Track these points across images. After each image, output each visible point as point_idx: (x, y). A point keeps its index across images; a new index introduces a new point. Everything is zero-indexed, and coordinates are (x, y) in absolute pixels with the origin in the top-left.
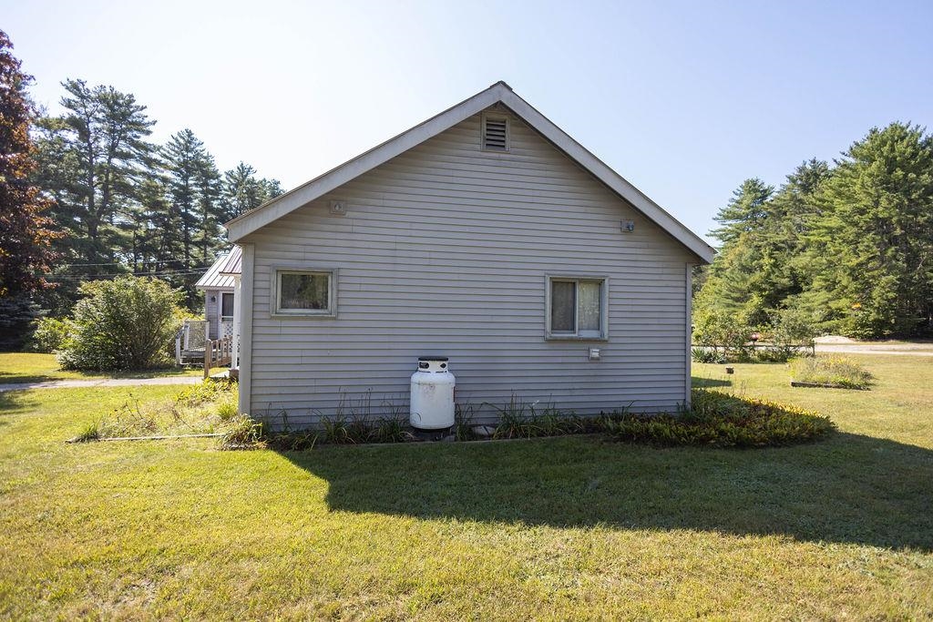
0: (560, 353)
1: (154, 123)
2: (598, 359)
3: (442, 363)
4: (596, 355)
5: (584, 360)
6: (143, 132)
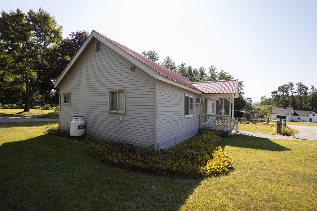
0: (112, 118)
1: (159, 57)
2: (122, 121)
3: (76, 118)
4: (121, 119)
5: (118, 121)
6: (156, 60)
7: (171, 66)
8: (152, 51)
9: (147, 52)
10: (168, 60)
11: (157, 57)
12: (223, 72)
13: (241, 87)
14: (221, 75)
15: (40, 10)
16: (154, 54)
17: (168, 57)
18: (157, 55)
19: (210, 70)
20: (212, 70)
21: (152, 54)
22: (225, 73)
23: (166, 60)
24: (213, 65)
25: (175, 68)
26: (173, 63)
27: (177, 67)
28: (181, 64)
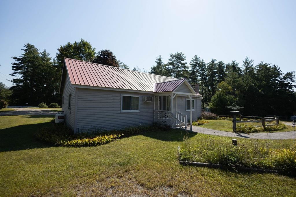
7: (199, 64)
8: (179, 53)
9: (174, 54)
10: (196, 58)
11: (183, 58)
12: (264, 64)
13: (291, 78)
14: (260, 67)
16: (181, 55)
17: (196, 56)
18: (184, 56)
19: (244, 64)
20: (247, 63)
21: (179, 55)
22: (266, 64)
23: (194, 59)
24: (247, 57)
25: (205, 65)
26: (202, 61)
27: (206, 64)
28: (211, 61)
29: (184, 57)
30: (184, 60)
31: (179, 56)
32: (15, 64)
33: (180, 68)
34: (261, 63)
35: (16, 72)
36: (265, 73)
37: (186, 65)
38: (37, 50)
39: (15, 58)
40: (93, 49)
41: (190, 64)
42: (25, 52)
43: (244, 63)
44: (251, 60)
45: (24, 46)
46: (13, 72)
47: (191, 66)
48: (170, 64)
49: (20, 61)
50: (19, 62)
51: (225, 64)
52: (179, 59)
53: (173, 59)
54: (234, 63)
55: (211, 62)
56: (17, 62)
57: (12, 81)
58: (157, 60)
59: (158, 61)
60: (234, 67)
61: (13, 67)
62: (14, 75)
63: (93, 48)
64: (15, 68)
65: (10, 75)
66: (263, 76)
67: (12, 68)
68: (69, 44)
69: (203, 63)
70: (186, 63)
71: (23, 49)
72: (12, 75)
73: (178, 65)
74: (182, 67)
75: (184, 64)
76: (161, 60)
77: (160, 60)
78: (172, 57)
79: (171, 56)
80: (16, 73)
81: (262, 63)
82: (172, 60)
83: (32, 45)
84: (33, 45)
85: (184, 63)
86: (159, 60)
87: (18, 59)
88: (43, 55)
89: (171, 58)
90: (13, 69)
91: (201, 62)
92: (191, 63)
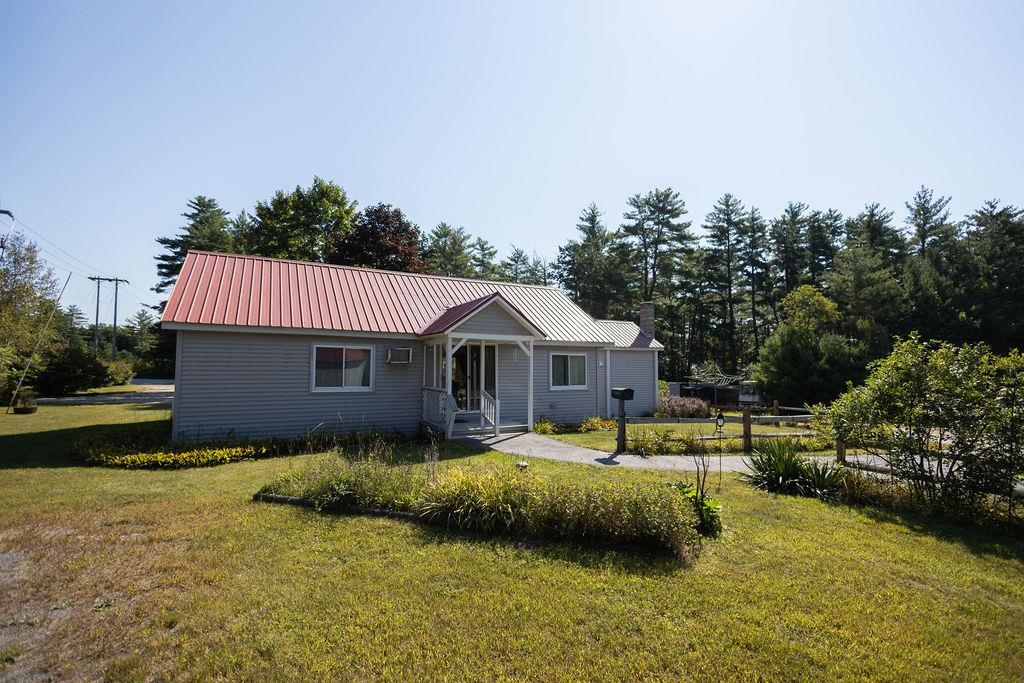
7: (738, 224)
8: (662, 190)
9: (644, 196)
10: (727, 205)
11: (677, 206)
12: (998, 209)
14: (978, 223)
15: (316, 181)
16: (667, 196)
17: (728, 197)
18: (678, 199)
19: (911, 214)
20: (924, 212)
21: (662, 198)
22: (1007, 209)
23: (718, 206)
24: (926, 187)
25: (762, 228)
26: (753, 213)
27: (767, 223)
28: (786, 211)
29: (680, 204)
30: (677, 215)
31: (661, 201)
32: (164, 258)
33: (665, 242)
34: (987, 207)
35: (166, 281)
36: (993, 247)
37: (688, 231)
38: (220, 213)
39: (163, 241)
40: (349, 205)
41: (706, 227)
42: (192, 222)
43: (912, 209)
44: (940, 201)
45: (189, 205)
46: (160, 280)
47: (709, 232)
48: (630, 230)
49: (179, 250)
50: (175, 253)
51: (844, 219)
52: (663, 210)
53: (640, 213)
54: (872, 215)
55: (786, 214)
56: (170, 253)
57: (155, 308)
58: (583, 219)
59: (588, 224)
60: (873, 229)
61: (160, 266)
62: (163, 291)
63: (352, 201)
64: (164, 271)
65: (152, 289)
66: (985, 256)
67: (157, 270)
68: (280, 195)
69: (754, 219)
70: (688, 225)
71: (186, 215)
72: (158, 291)
73: (660, 233)
74: (673, 239)
75: (678, 228)
76: (598, 219)
77: (592, 219)
78: (638, 207)
79: (635, 203)
80: (166, 284)
81: (992, 207)
82: (639, 217)
83: (210, 201)
84: (213, 200)
85: (679, 225)
86: (587, 220)
87: (173, 244)
88: (238, 226)
89: (636, 210)
90: (160, 274)
91: (747, 216)
92: (709, 224)
